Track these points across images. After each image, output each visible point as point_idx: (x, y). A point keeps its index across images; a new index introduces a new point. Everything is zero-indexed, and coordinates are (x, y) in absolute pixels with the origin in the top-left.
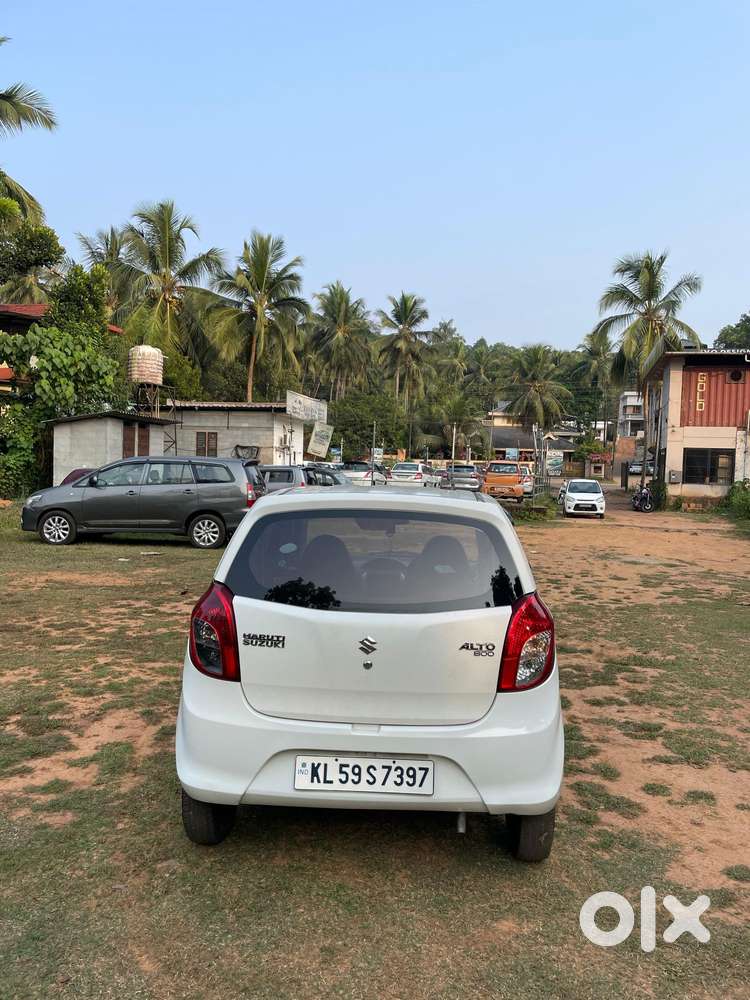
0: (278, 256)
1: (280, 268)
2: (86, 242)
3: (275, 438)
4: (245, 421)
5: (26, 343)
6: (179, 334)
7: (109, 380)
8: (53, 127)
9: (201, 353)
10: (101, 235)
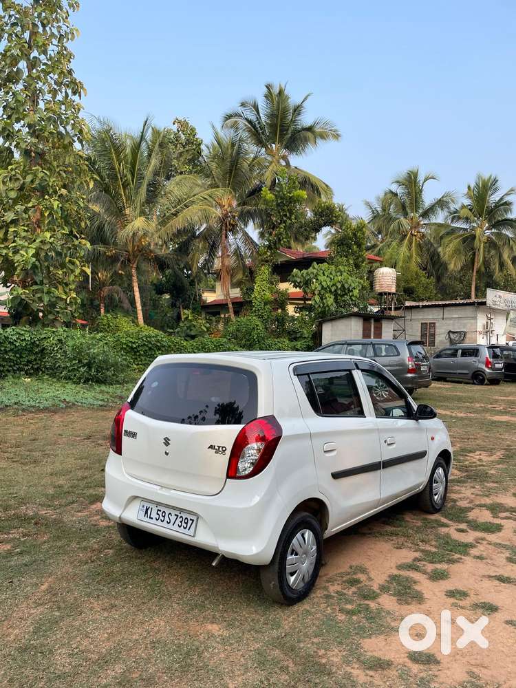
0: (496, 190)
1: (497, 199)
2: (368, 204)
3: (478, 324)
4: (455, 313)
5: (308, 274)
6: (421, 256)
7: (356, 292)
8: (339, 138)
9: (437, 267)
10: (378, 199)
